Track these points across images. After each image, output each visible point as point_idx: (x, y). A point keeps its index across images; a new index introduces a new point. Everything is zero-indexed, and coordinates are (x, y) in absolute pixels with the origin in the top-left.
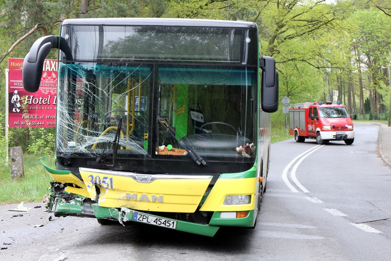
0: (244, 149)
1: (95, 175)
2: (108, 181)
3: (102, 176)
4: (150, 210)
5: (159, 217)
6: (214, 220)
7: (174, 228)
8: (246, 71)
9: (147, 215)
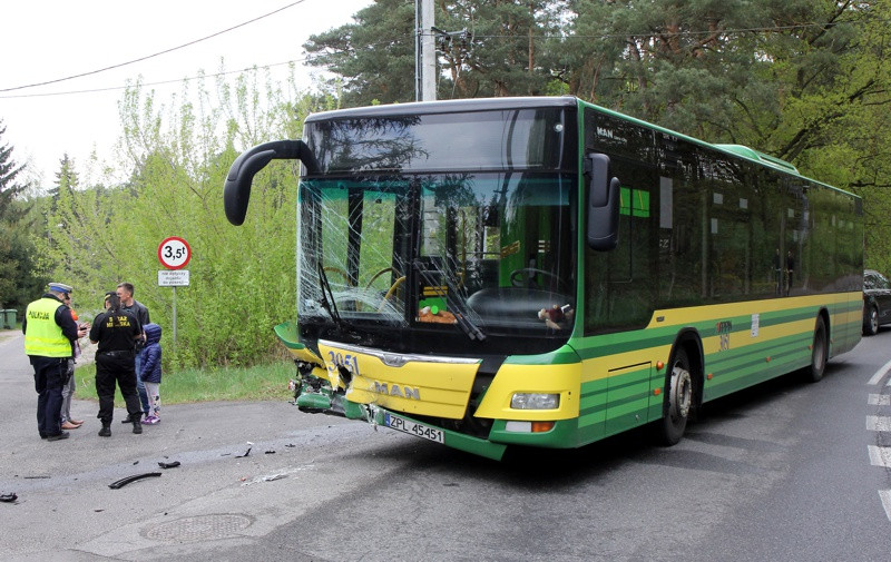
0: (547, 314)
1: (336, 351)
2: (351, 361)
3: (344, 353)
4: (406, 411)
5: (419, 423)
6: (495, 432)
7: (442, 442)
8: (560, 181)
9: (402, 418)
